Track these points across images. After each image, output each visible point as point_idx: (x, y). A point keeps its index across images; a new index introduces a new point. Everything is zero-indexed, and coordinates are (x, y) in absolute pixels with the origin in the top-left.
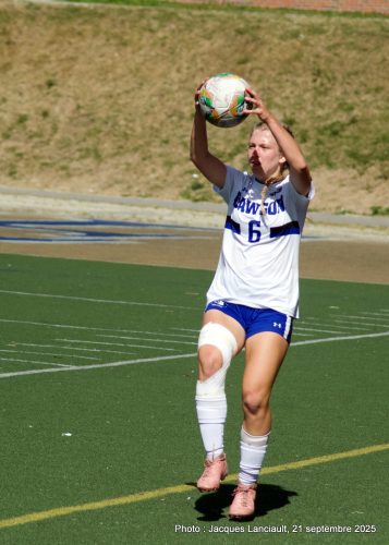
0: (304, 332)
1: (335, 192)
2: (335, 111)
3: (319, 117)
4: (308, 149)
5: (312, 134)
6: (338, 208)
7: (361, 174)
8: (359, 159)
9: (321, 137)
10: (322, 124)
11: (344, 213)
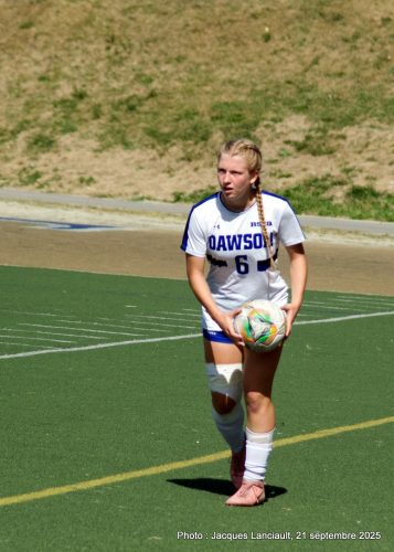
0: (96, 334)
1: (131, 176)
2: (132, 83)
3: (114, 89)
4: (102, 126)
5: (106, 109)
6: (136, 193)
7: (161, 155)
8: (159, 139)
9: (116, 113)
10: (117, 98)
11: (142, 199)
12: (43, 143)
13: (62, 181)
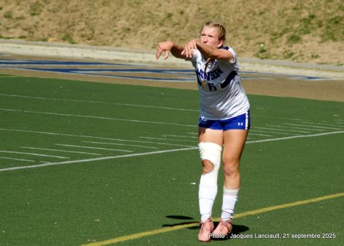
0: (320, 129)
1: (336, 54)
2: (337, 10)
3: (328, 14)
4: (322, 31)
5: (324, 23)
6: (339, 62)
9: (330, 25)
10: (330, 17)
11: (341, 65)
12: (295, 39)
13: (304, 57)
